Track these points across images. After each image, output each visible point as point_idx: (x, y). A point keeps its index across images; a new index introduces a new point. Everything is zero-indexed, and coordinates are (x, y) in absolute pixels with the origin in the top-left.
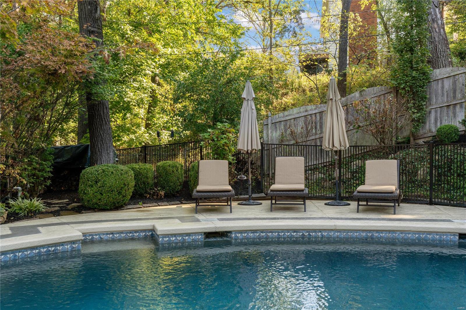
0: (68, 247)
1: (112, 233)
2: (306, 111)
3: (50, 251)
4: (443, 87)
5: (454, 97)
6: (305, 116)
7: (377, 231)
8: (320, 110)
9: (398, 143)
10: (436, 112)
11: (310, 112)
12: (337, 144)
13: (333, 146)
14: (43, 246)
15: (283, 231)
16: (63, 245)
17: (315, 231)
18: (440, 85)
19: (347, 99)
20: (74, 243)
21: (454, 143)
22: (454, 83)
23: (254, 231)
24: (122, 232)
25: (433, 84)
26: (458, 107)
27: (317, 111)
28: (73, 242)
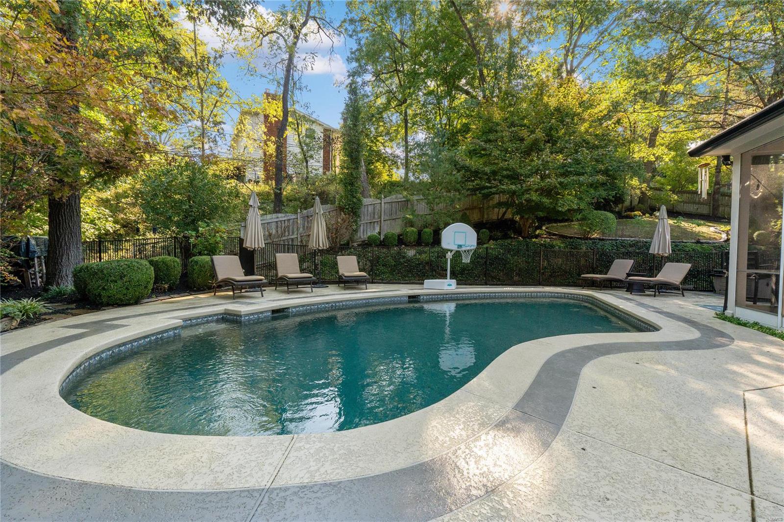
0: (171, 333)
1: (190, 320)
2: (278, 218)
3: (158, 338)
4: (368, 210)
5: (374, 217)
6: (277, 222)
7: (371, 299)
8: (288, 218)
9: (341, 245)
10: (364, 226)
11: (281, 219)
12: (321, 245)
13: (319, 246)
14: (153, 335)
15: (320, 304)
16: (167, 332)
17: (339, 302)
18: (366, 209)
19: (308, 212)
20: (176, 330)
21: (377, 246)
22: (374, 208)
23: (303, 306)
24: (198, 318)
25: (363, 207)
26: (376, 224)
27: (285, 219)
28: (175, 328)
